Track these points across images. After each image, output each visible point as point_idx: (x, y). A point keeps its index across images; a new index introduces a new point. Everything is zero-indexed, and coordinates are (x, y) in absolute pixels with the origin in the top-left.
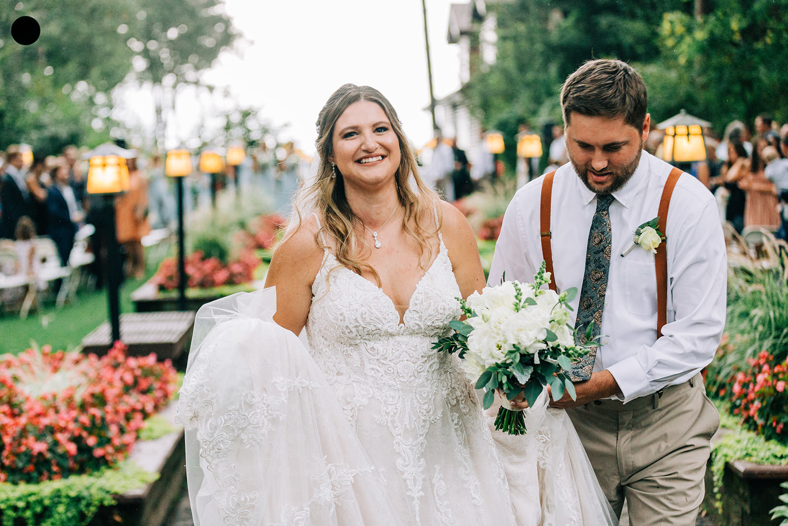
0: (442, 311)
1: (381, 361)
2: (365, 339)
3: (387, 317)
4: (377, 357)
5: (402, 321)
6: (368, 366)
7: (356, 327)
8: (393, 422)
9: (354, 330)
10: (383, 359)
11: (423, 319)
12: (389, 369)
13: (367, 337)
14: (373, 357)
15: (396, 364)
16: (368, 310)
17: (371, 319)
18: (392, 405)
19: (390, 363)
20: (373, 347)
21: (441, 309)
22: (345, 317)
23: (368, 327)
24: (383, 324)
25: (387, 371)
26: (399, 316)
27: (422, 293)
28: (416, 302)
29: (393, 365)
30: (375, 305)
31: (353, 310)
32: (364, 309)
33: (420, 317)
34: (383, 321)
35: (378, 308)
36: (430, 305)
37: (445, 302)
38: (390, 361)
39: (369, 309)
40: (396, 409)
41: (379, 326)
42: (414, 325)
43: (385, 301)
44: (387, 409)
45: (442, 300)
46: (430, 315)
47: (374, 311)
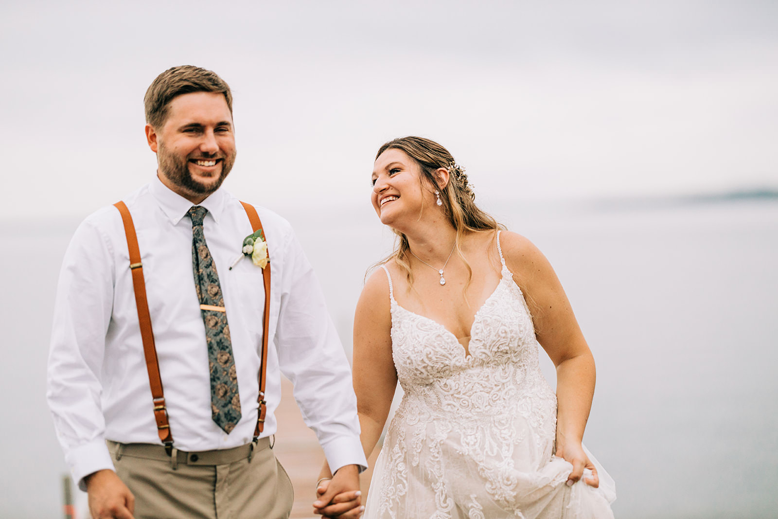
0: (504, 335)
1: (455, 395)
2: (437, 377)
3: (452, 352)
4: (451, 392)
5: (468, 353)
6: (445, 402)
7: (424, 367)
8: (474, 450)
9: (423, 370)
10: (457, 394)
11: (488, 347)
12: (464, 402)
13: (439, 375)
14: (447, 393)
15: (470, 396)
16: (432, 350)
17: (437, 358)
18: (471, 435)
19: (463, 396)
20: (445, 384)
21: (502, 333)
22: (412, 360)
23: (436, 366)
24: (450, 359)
25: (462, 404)
26: (464, 348)
27: (481, 322)
28: (477, 331)
29: (468, 398)
30: (438, 342)
31: (418, 352)
32: (428, 350)
33: (484, 345)
34: (449, 356)
35: (441, 345)
36: (491, 332)
37: (505, 325)
38: (464, 394)
39: (434, 349)
40: (476, 438)
41: (447, 362)
42: (480, 354)
43: (447, 338)
44: (467, 439)
45: (502, 324)
46: (494, 341)
47: (438, 349)
